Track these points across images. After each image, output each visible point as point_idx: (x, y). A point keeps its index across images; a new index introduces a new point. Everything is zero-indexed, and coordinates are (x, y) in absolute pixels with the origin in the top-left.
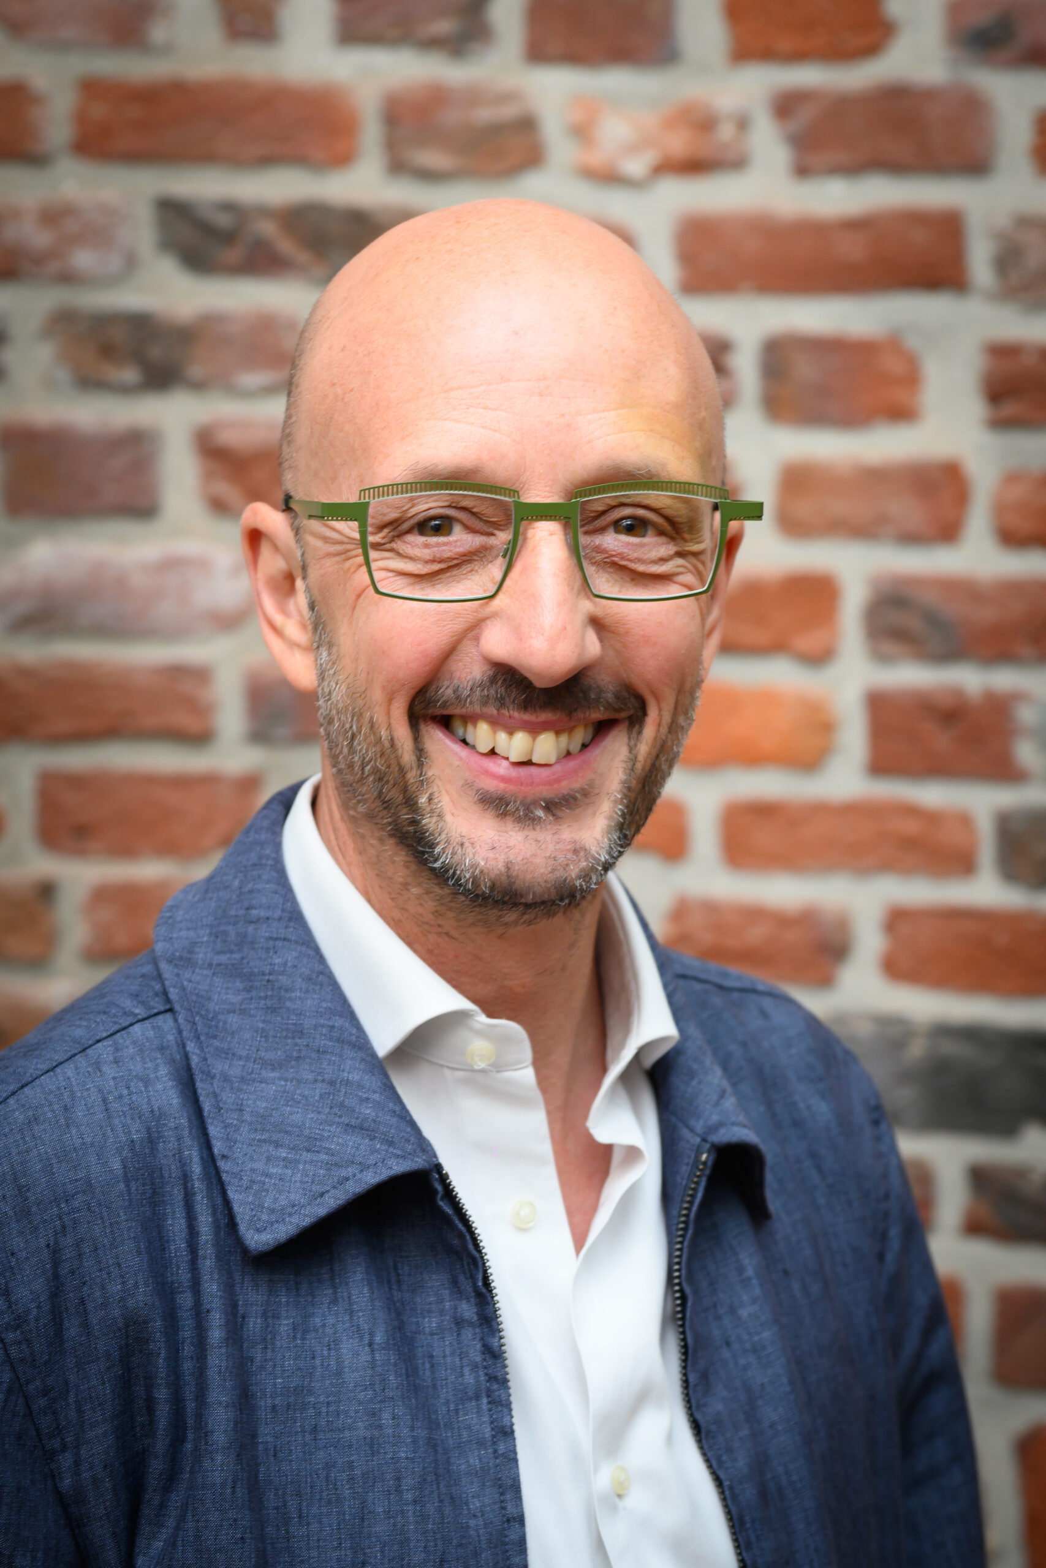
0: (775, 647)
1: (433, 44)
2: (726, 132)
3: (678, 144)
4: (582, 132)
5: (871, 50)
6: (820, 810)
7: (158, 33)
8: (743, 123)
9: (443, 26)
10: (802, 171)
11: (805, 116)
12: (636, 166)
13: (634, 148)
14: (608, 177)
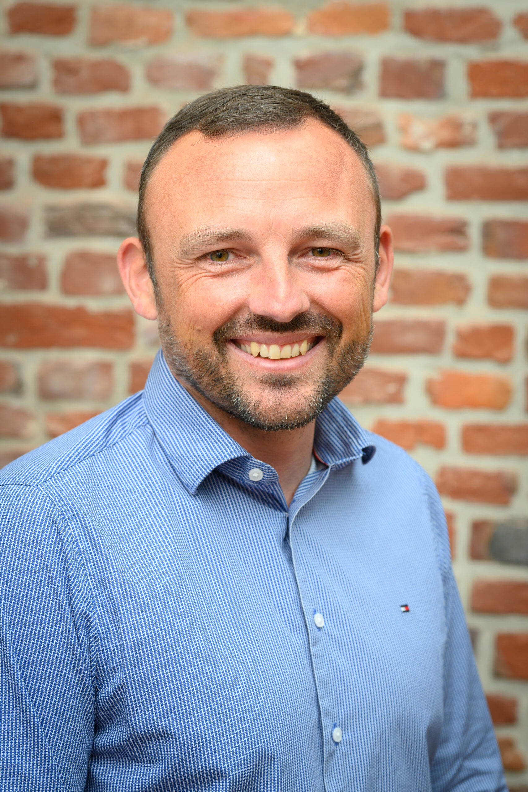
0: (487, 356)
1: (338, 89)
2: (467, 129)
3: (446, 135)
4: (404, 129)
6: (505, 429)
7: (216, 85)
8: (475, 126)
9: (342, 82)
10: (501, 146)
11: (502, 123)
12: (427, 144)
13: (426, 137)
14: (414, 149)
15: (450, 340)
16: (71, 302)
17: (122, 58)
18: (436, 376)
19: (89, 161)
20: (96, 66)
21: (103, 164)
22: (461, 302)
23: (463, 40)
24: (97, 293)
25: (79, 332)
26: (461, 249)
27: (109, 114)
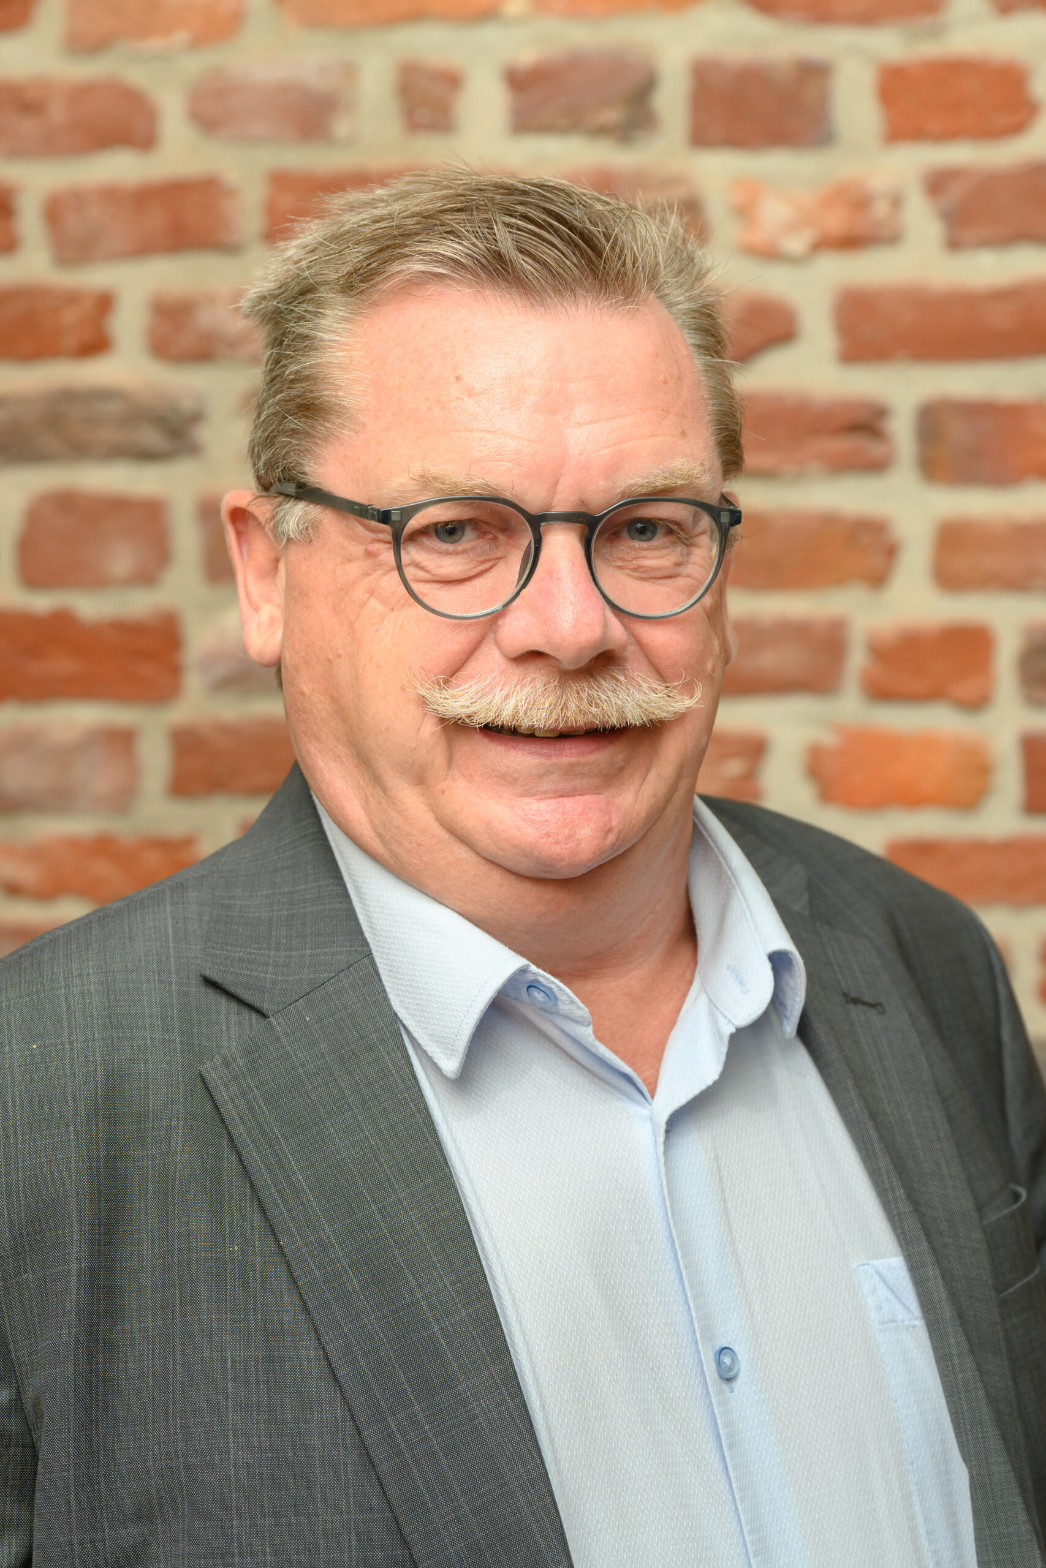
0: (933, 695)
1: (601, 131)
2: (881, 209)
3: (836, 222)
4: (745, 212)
5: (1018, 128)
6: (979, 848)
7: (342, 127)
8: (896, 202)
9: (611, 116)
10: (954, 244)
11: (956, 192)
12: (796, 244)
13: (793, 227)
14: (769, 254)
15: (857, 659)
16: (42, 603)
17: (136, 76)
18: (828, 739)
19: (73, 298)
20: (81, 93)
21: (105, 303)
22: (878, 580)
23: (866, 19)
24: (99, 582)
25: (61, 665)
26: (876, 466)
27: (111, 195)
